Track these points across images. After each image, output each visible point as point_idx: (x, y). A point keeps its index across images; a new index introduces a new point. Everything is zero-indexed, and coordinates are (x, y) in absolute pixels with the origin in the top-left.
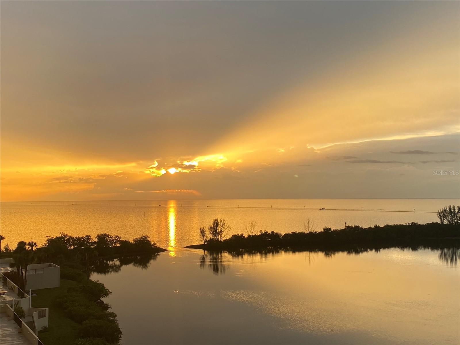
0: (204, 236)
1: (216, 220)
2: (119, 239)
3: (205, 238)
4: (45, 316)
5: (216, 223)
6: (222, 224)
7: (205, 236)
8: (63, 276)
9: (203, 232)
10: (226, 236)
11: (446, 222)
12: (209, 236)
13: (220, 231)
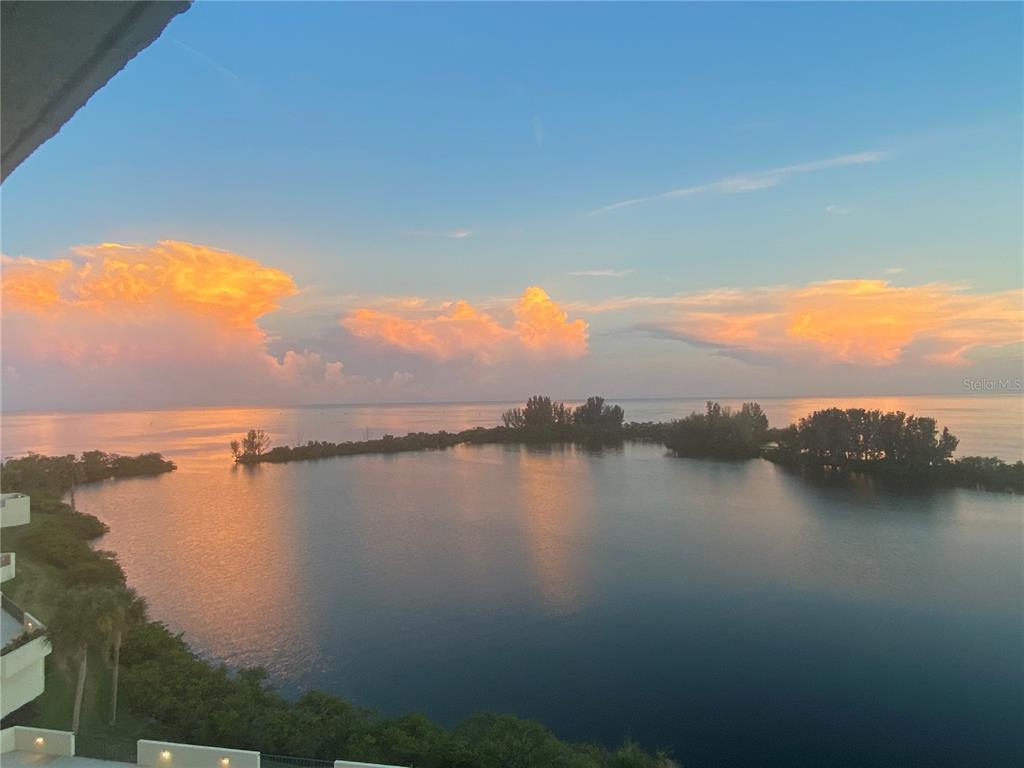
0: (236, 451)
1: (254, 431)
2: (116, 458)
3: (238, 453)
4: (9, 563)
5: (252, 434)
6: (259, 436)
7: (238, 450)
8: (34, 508)
9: (234, 446)
10: (265, 450)
11: (511, 426)
12: (242, 450)
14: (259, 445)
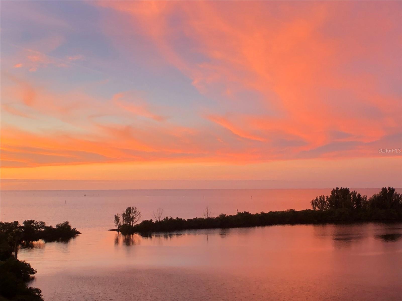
2: (43, 225)
3: (119, 224)
5: (129, 210)
6: (133, 212)
7: (119, 222)
9: (117, 218)
10: (138, 221)
11: (317, 209)
12: (122, 222)
13: (132, 217)
14: (133, 218)
